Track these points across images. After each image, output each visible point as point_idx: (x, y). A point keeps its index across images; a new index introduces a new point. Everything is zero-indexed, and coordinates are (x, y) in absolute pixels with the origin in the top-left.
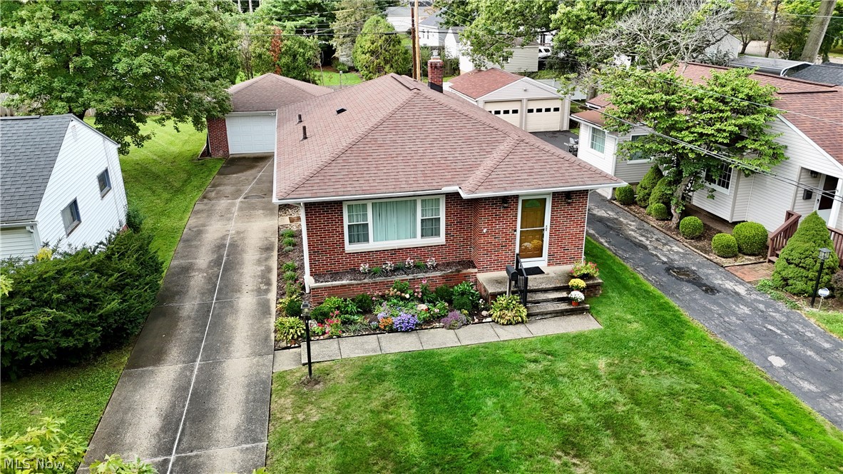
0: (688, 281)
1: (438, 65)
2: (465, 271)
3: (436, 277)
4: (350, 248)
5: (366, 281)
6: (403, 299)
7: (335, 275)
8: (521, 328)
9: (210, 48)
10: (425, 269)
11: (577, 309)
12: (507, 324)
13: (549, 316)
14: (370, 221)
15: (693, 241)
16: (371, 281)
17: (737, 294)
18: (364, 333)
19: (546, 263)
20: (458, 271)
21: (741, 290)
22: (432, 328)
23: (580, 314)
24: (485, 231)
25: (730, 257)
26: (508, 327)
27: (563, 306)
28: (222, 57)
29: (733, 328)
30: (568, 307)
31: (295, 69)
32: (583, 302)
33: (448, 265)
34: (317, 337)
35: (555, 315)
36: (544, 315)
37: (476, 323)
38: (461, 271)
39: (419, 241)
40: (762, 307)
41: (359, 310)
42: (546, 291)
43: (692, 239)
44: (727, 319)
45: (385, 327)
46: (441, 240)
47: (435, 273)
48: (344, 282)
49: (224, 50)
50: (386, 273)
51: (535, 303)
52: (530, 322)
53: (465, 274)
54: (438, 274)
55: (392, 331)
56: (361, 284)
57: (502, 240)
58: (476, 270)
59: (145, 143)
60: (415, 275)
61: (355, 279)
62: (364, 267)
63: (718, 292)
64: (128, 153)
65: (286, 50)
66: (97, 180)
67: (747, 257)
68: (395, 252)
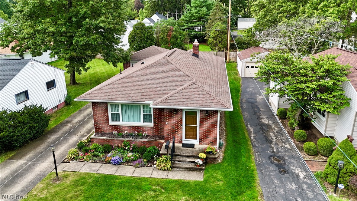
0: (276, 165)
1: (196, 45)
2: (158, 141)
3: (145, 141)
4: (111, 123)
5: (114, 138)
6: (125, 149)
7: (103, 134)
8: (166, 173)
9: (144, 35)
10: (142, 137)
11: (198, 169)
12: (160, 170)
13: (183, 169)
14: (120, 112)
15: (299, 143)
16: (116, 139)
17: (298, 176)
18: (98, 162)
19: (198, 143)
20: (156, 140)
21: (302, 175)
22: (128, 165)
23: (199, 171)
24: (167, 123)
25: (312, 156)
26: (160, 171)
27: (192, 166)
28: (148, 38)
29: (276, 195)
30: (194, 167)
31: (176, 44)
32: (200, 165)
33: (153, 136)
34: (79, 160)
35: (187, 169)
36: (181, 169)
37: (148, 167)
38: (157, 140)
39: (142, 124)
40: (305, 187)
41: (103, 151)
42: (188, 157)
43: (300, 142)
44: (278, 190)
45: (107, 161)
46: (152, 125)
47: (145, 139)
48: (105, 138)
49: (149, 35)
50: (123, 136)
51: (180, 162)
52: (172, 171)
53: (159, 142)
54: (146, 140)
55: (110, 163)
56: (111, 139)
57: (175, 128)
58: (164, 141)
59: (88, 71)
60: (136, 139)
61: (109, 137)
62: (115, 132)
63: (288, 173)
64: (81, 74)
65: (173, 36)
66: (46, 84)
67: (322, 157)
68: (131, 127)
